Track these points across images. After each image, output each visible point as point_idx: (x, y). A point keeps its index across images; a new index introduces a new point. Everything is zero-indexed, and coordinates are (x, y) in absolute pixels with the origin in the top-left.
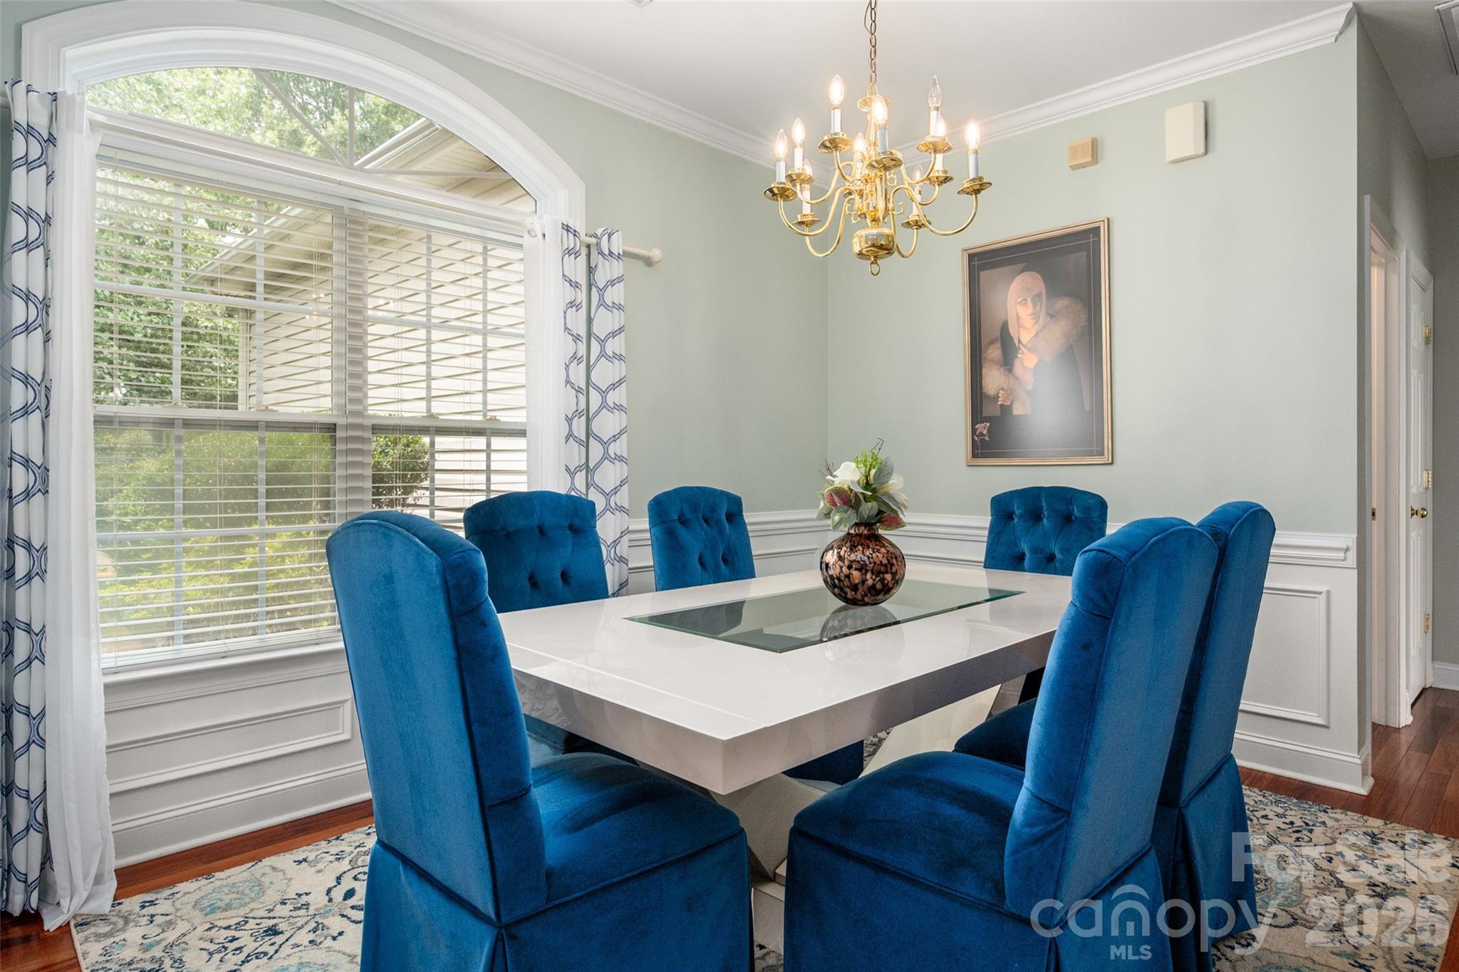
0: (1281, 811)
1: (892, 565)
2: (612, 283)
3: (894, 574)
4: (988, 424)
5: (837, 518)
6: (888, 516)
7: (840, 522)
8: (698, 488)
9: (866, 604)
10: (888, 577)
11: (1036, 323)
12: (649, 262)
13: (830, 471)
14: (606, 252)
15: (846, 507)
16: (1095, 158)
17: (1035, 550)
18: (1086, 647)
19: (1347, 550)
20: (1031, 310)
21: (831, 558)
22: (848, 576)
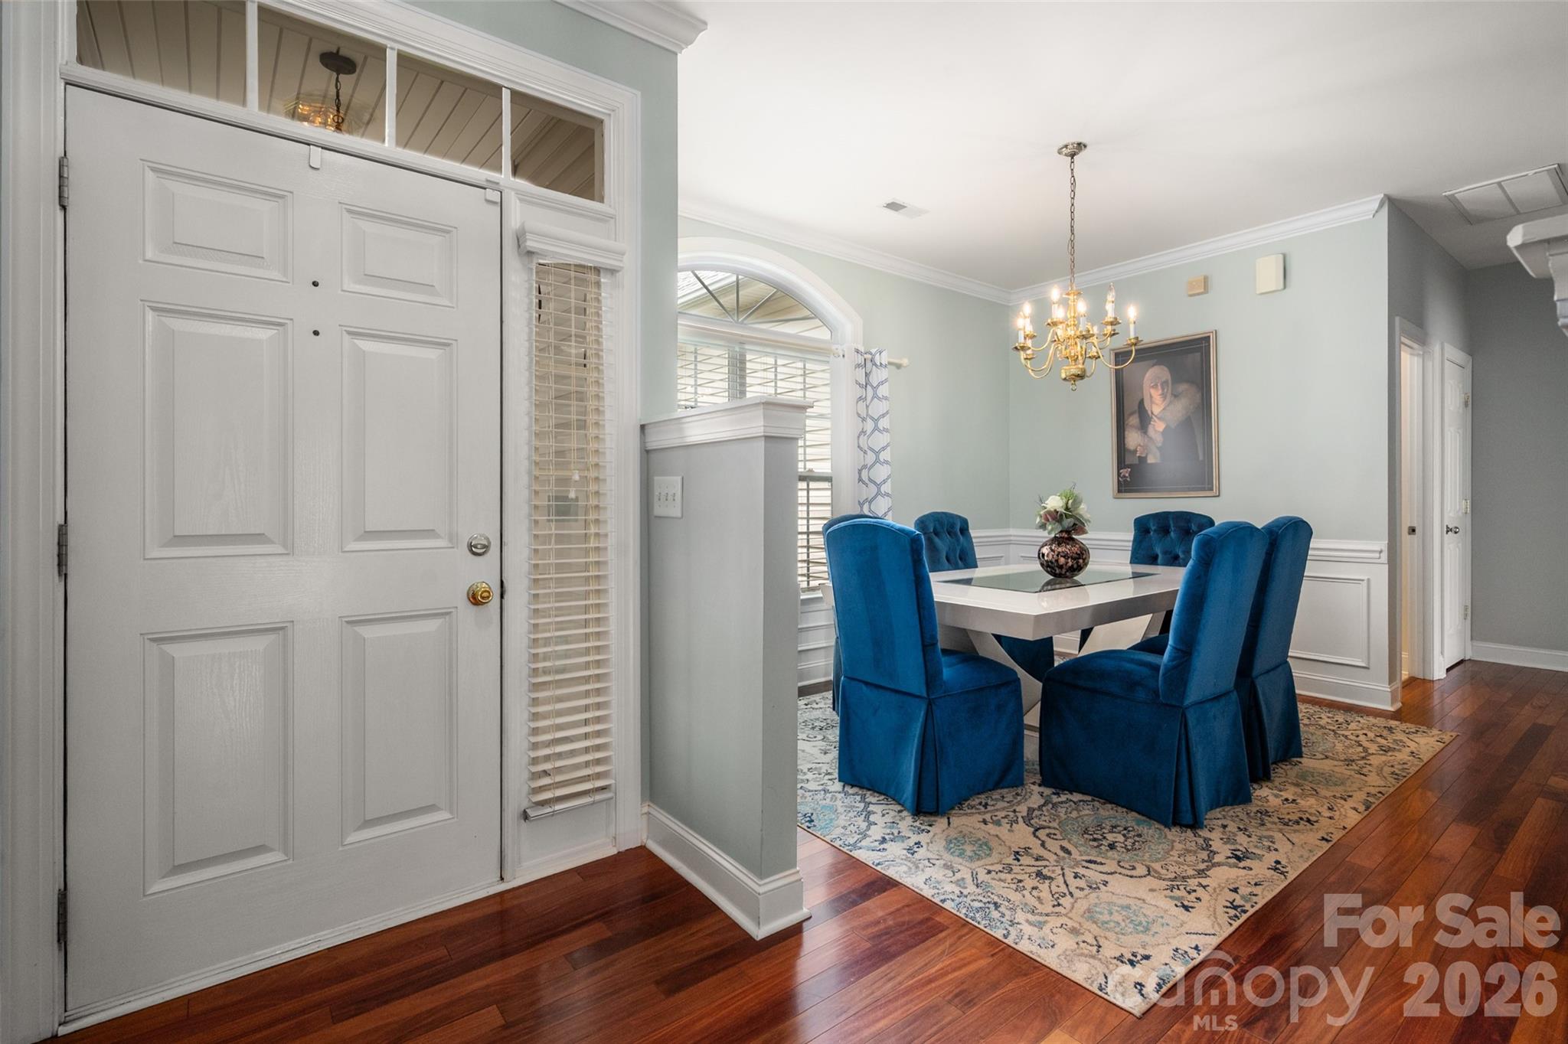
0: (1330, 715)
1: (1083, 554)
2: (882, 383)
3: (1084, 560)
4: (1129, 470)
5: (1050, 528)
6: (1078, 526)
7: (1052, 530)
8: (943, 513)
9: (1067, 577)
10: (1081, 561)
11: (1164, 400)
12: (899, 366)
13: (1041, 501)
14: (878, 364)
15: (1054, 522)
16: (1206, 290)
17: (1165, 553)
18: (1199, 578)
19: (1381, 552)
20: (1160, 392)
21: (1045, 550)
22: (1057, 561)
